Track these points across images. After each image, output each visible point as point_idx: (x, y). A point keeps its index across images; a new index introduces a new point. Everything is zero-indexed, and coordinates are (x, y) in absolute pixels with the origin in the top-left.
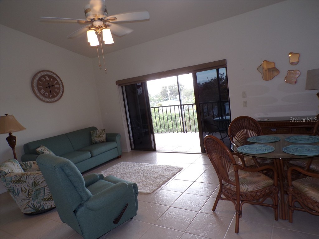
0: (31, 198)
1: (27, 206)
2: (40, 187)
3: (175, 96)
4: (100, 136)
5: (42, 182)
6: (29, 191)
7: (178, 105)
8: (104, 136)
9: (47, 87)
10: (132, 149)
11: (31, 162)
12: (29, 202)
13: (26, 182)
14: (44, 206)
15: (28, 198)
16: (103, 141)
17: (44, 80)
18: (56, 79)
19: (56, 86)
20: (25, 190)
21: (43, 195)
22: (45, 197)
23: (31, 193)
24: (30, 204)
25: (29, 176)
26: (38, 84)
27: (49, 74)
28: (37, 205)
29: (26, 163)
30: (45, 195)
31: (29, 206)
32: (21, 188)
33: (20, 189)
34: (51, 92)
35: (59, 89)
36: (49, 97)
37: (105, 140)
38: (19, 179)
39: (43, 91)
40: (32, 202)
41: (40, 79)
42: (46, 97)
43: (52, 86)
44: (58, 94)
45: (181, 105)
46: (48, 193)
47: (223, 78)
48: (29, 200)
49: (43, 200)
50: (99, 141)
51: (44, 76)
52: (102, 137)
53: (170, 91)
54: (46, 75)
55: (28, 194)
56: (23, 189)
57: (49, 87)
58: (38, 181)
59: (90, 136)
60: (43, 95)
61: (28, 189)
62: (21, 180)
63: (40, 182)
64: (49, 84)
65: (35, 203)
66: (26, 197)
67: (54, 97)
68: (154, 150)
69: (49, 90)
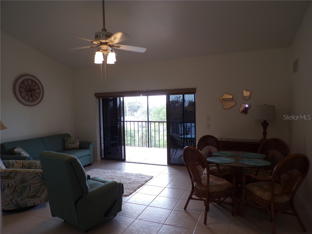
0: (16, 195)
1: (11, 203)
2: (26, 184)
3: (133, 113)
4: (73, 143)
5: (29, 180)
6: (15, 187)
7: (146, 122)
8: (78, 144)
9: (28, 91)
10: (102, 158)
11: (14, 161)
12: (13, 198)
13: (14, 178)
14: (27, 203)
15: (13, 194)
16: (76, 147)
17: (27, 84)
18: (37, 84)
19: (38, 91)
20: (11, 186)
21: (28, 192)
22: (30, 195)
23: (17, 189)
24: (13, 201)
25: (18, 173)
26: (20, 87)
27: (32, 79)
28: (21, 202)
29: (8, 162)
30: (30, 192)
31: (12, 202)
32: (8, 184)
33: (6, 185)
34: (31, 96)
35: (39, 94)
36: (29, 101)
37: (78, 147)
38: (8, 175)
39: (24, 94)
40: (16, 198)
41: (23, 82)
42: (26, 100)
43: (34, 90)
44: (37, 98)
45: (148, 122)
46: (33, 190)
47: (179, 101)
48: (13, 197)
49: (27, 197)
50: (72, 148)
51: (27, 80)
52: (76, 144)
53: (129, 107)
54: (29, 79)
55: (14, 190)
56: (10, 185)
57: (31, 91)
58: (26, 178)
59: (64, 142)
60: (24, 98)
61: (14, 185)
62: (10, 176)
63: (28, 179)
64: (30, 88)
65: (19, 200)
66: (11, 193)
67: (33, 101)
68: (124, 160)
69: (30, 94)
